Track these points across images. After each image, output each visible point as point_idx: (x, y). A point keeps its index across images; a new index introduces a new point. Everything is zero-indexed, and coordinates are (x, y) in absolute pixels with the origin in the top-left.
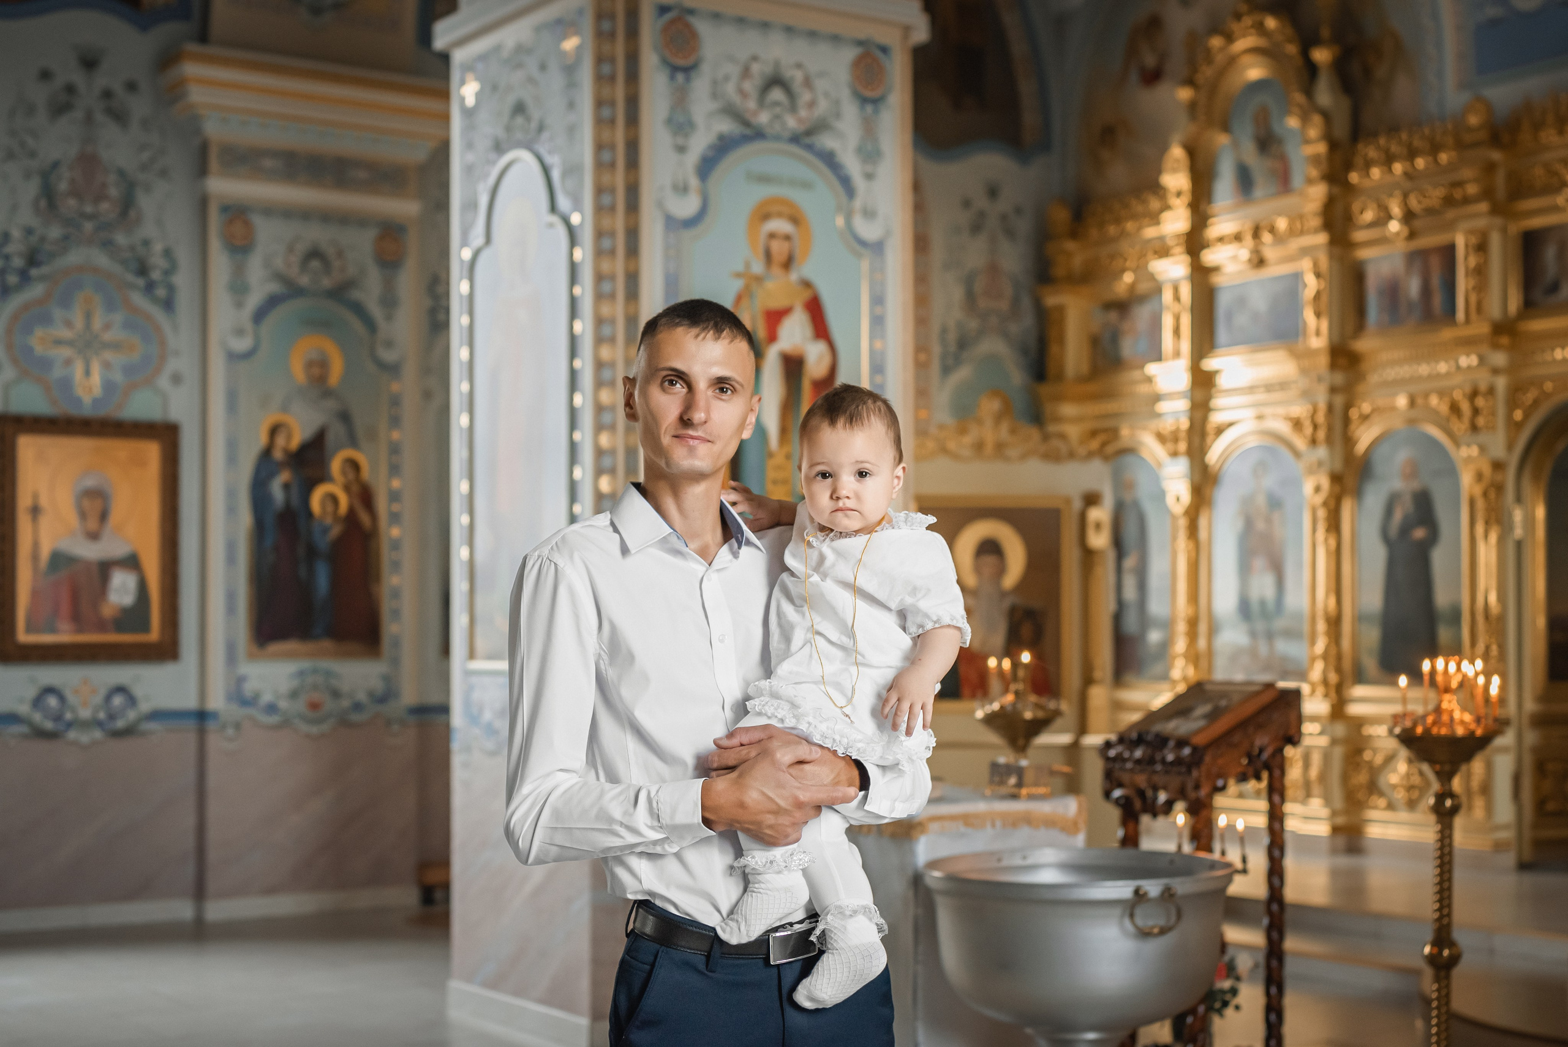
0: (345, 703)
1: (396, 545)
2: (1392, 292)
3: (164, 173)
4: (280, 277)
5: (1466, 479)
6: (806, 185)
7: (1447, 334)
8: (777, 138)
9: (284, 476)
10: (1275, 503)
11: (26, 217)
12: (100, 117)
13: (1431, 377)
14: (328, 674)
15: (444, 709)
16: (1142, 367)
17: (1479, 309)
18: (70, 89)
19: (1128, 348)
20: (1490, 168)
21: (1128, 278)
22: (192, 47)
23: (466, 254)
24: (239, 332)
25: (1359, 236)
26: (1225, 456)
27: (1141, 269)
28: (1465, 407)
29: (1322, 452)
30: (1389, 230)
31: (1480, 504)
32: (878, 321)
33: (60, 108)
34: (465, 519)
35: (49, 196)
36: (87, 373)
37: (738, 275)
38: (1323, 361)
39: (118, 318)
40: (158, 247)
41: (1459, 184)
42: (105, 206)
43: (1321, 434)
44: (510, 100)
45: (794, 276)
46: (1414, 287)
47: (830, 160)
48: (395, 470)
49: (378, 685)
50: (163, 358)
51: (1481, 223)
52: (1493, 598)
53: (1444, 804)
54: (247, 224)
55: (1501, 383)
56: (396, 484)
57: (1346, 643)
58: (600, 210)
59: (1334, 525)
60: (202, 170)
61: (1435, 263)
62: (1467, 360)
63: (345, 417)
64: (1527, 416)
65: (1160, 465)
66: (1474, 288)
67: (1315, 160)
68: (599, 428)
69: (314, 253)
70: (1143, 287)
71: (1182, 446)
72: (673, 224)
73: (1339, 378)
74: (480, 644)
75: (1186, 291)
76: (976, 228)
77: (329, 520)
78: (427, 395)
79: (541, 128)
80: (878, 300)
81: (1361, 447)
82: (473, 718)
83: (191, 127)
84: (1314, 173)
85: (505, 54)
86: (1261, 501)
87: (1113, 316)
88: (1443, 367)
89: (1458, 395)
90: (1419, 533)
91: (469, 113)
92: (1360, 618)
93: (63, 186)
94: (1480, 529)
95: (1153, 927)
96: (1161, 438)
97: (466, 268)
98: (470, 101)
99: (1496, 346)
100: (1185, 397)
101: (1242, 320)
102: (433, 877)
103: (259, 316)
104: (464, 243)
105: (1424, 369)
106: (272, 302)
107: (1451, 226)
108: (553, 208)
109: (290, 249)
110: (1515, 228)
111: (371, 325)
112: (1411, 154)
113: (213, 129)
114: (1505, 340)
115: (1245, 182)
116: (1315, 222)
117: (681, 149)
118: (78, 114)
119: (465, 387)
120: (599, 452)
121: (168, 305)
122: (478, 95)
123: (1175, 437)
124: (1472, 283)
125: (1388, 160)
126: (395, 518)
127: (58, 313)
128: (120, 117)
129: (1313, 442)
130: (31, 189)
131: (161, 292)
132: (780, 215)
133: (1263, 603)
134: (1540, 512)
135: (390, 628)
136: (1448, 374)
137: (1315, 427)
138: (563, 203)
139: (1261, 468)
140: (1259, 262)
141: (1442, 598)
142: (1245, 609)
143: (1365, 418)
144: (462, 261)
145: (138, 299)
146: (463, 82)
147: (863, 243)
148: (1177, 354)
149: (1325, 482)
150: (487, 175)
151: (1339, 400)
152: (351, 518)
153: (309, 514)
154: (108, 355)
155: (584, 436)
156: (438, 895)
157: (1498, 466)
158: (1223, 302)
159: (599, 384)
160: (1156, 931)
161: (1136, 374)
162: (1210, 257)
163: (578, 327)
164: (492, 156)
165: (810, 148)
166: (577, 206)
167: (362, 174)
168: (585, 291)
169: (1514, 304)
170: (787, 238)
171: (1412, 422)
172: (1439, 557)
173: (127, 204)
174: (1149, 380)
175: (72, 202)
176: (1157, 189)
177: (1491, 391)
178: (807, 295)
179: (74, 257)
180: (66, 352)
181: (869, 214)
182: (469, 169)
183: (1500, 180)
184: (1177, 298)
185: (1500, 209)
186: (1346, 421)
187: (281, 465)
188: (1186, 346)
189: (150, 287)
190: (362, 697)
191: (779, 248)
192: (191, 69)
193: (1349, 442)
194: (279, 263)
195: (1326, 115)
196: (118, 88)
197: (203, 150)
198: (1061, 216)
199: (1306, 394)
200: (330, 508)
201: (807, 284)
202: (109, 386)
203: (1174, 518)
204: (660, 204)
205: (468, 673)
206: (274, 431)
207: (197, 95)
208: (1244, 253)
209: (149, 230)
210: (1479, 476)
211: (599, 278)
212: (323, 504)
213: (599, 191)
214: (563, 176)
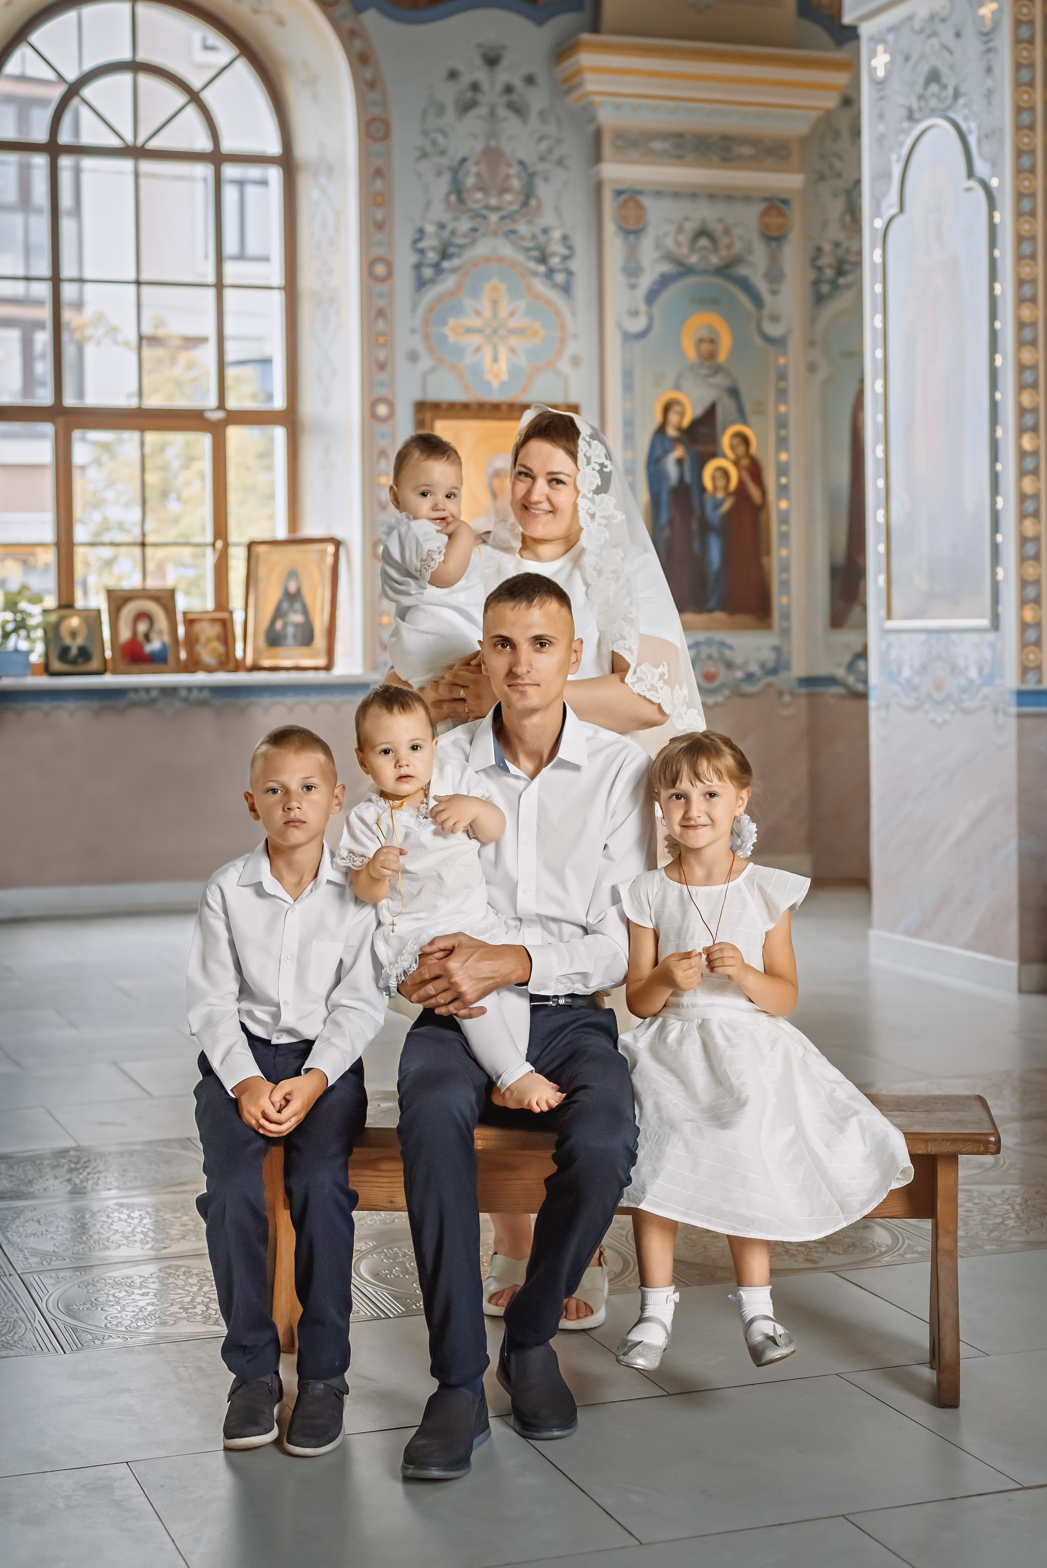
0: (739, 674)
1: (784, 519)
3: (560, 162)
4: (669, 257)
9: (679, 452)
11: (439, 212)
12: (502, 112)
14: (722, 644)
18: (475, 87)
22: (585, 37)
23: (879, 224)
24: (634, 313)
33: (466, 107)
35: (458, 190)
36: (495, 360)
39: (522, 304)
40: (557, 235)
42: (508, 197)
44: (925, 68)
48: (782, 443)
49: (769, 656)
50: (563, 341)
54: (640, 207)
56: (783, 457)
58: (1018, 171)
60: (597, 157)
63: (734, 393)
68: (1021, 387)
69: (703, 232)
74: (899, 604)
77: (720, 495)
78: (812, 368)
79: (956, 95)
82: (892, 675)
83: (588, 113)
85: (917, 24)
91: (879, 84)
93: (470, 181)
97: (879, 237)
98: (881, 73)
103: (651, 297)
104: (877, 212)
106: (664, 281)
108: (971, 173)
109: (680, 229)
111: (757, 299)
113: (606, 117)
118: (482, 110)
120: (1023, 411)
121: (566, 289)
122: (889, 67)
126: (783, 490)
127: (468, 303)
128: (519, 110)
130: (443, 184)
131: (560, 278)
135: (779, 600)
138: (981, 168)
144: (875, 231)
145: (539, 286)
146: (873, 54)
150: (901, 145)
152: (741, 491)
153: (703, 489)
154: (513, 341)
155: (1007, 396)
159: (1022, 344)
163: (999, 288)
164: (906, 125)
166: (997, 170)
167: (746, 151)
168: (1005, 253)
173: (528, 194)
175: (479, 196)
179: (481, 249)
180: (476, 340)
182: (881, 141)
187: (676, 441)
189: (550, 273)
190: (754, 668)
192: (586, 58)
194: (669, 243)
196: (518, 82)
197: (598, 135)
200: (721, 483)
202: (514, 371)
205: (886, 632)
206: (667, 409)
207: (592, 84)
209: (548, 218)
211: (1020, 239)
212: (714, 479)
213: (1019, 153)
214: (979, 142)
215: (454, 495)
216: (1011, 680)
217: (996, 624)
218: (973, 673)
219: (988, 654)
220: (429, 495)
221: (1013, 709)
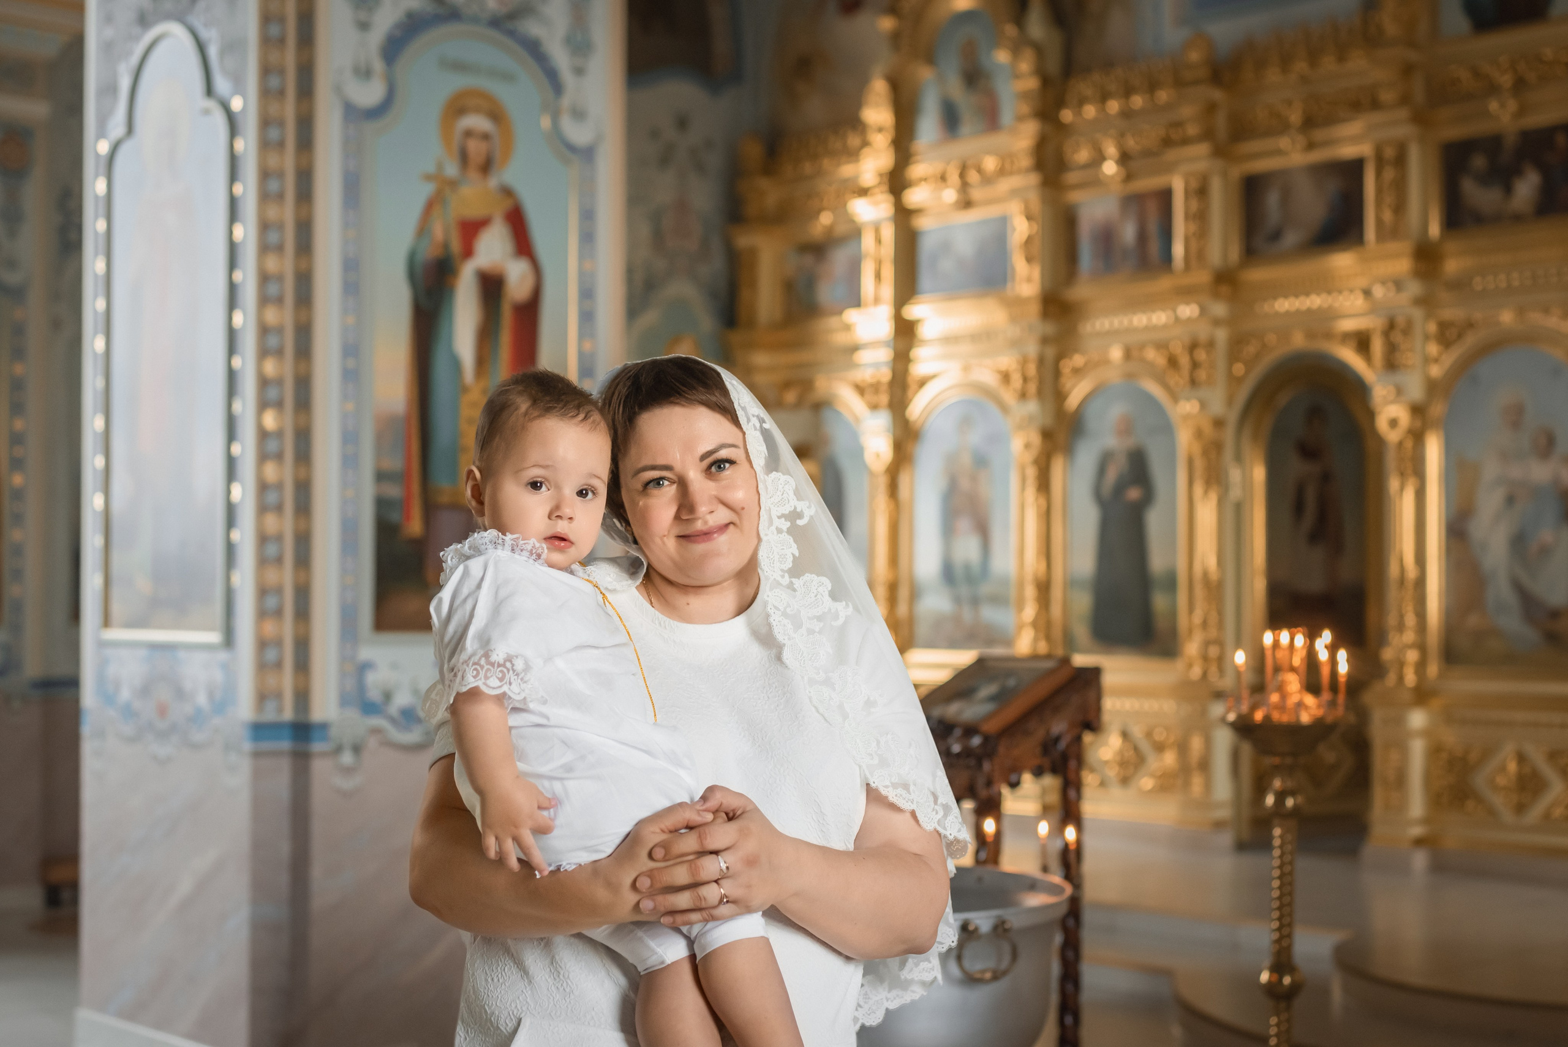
1: (19, 495)
2: (1106, 238)
5: (1184, 438)
6: (507, 77)
7: (1164, 283)
8: (475, 20)
10: (981, 461)
13: (1148, 329)
15: (73, 683)
16: (840, 313)
17: (1201, 255)
19: (827, 292)
20: (1211, 108)
21: (826, 219)
23: (103, 147)
25: (1072, 177)
26: (929, 410)
27: (840, 208)
28: (1184, 361)
29: (1032, 407)
30: (1103, 173)
31: (1199, 464)
32: (588, 238)
34: (99, 462)
37: (428, 178)
38: (1034, 309)
41: (1178, 124)
43: (1032, 388)
45: (493, 182)
46: (1128, 233)
47: (534, 50)
48: (17, 409)
51: (1202, 166)
52: (1212, 562)
53: (1284, 803)
55: (1222, 335)
56: (19, 424)
57: (1056, 610)
58: (265, 93)
59: (1044, 484)
61: (1152, 209)
62: (1188, 310)
64: (1247, 372)
65: (857, 420)
66: (1194, 234)
67: (1025, 96)
68: (263, 353)
70: (841, 229)
71: (884, 399)
72: (354, 114)
73: (1050, 328)
74: (116, 608)
75: (888, 233)
76: (665, 160)
78: (56, 324)
80: (588, 216)
81: (1073, 401)
82: (108, 698)
84: (1025, 109)
86: (966, 460)
87: (808, 260)
88: (1160, 317)
89: (1178, 349)
90: (1134, 494)
92: (1071, 583)
94: (1198, 489)
95: (983, 971)
96: (860, 389)
97: (103, 164)
99: (1216, 295)
100: (889, 346)
101: (947, 265)
102: (59, 874)
104: (101, 134)
105: (1140, 320)
107: (1169, 169)
108: (209, 91)
110: (1237, 172)
112: (1128, 92)
114: (1225, 289)
115: (951, 120)
116: (1026, 162)
117: (364, 26)
119: (101, 304)
120: (263, 382)
123: (876, 387)
124: (1193, 227)
125: (1103, 97)
126: (17, 463)
129: (1023, 395)
132: (477, 110)
133: (967, 568)
134: (1259, 473)
135: (10, 590)
136: (1165, 327)
137: (1025, 379)
138: (222, 85)
139: (966, 422)
140: (966, 203)
141: (1157, 562)
142: (949, 573)
143: (1077, 371)
144: (97, 155)
147: (572, 148)
148: (877, 301)
149: (1036, 439)
150: (129, 54)
151: (1050, 352)
155: (246, 362)
156: (66, 895)
157: (1219, 423)
158: (927, 246)
159: (264, 301)
160: (988, 975)
161: (833, 322)
162: (915, 197)
163: (239, 232)
164: (136, 30)
165: (511, 34)
166: (239, 88)
168: (247, 189)
169: (1235, 254)
170: (486, 137)
171: (1130, 376)
172: (1154, 519)
174: (848, 328)
176: (857, 124)
177: (1211, 345)
178: (507, 204)
181: (579, 114)
182: (108, 47)
183: (1221, 121)
184: (878, 241)
185: (1221, 152)
186: (1057, 373)
188: (888, 291)
191: (475, 148)
193: (1060, 397)
195: (1039, 50)
198: (754, 151)
199: (1015, 343)
201: (507, 192)
203: (871, 474)
204: (338, 90)
205: (102, 644)
208: (950, 195)
210: (1199, 434)
211: (265, 174)
213: (266, 71)
214: (222, 53)
215: (594, 493)
216: (245, 709)
217: (229, 639)
218: (202, 700)
219: (218, 676)
220: (544, 488)
221: (247, 746)
